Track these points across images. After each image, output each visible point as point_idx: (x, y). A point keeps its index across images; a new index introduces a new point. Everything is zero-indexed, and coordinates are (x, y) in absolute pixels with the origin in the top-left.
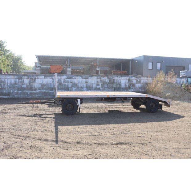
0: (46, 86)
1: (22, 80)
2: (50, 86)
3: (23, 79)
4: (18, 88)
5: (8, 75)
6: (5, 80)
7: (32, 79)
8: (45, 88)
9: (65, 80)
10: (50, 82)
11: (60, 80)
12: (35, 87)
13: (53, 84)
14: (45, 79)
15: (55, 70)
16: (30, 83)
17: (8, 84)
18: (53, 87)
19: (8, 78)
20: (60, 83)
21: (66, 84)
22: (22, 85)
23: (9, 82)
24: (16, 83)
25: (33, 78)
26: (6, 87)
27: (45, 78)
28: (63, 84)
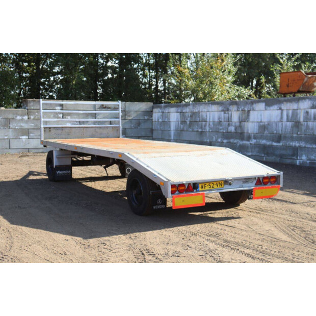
0: (267, 129)
1: (228, 113)
2: (276, 130)
3: (230, 113)
4: (223, 132)
5: (210, 105)
6: (206, 116)
7: (244, 111)
8: (267, 136)
9: (307, 112)
10: (276, 121)
11: (297, 114)
12: (248, 131)
13: (280, 124)
14: (267, 111)
15: (288, 86)
16: (240, 122)
17: (209, 125)
18: (280, 133)
19: (210, 110)
20: (296, 122)
21: (310, 124)
22: (229, 125)
23: (211, 120)
24: (221, 122)
25: (246, 109)
26: (208, 130)
27: (266, 109)
28: (302, 125)
